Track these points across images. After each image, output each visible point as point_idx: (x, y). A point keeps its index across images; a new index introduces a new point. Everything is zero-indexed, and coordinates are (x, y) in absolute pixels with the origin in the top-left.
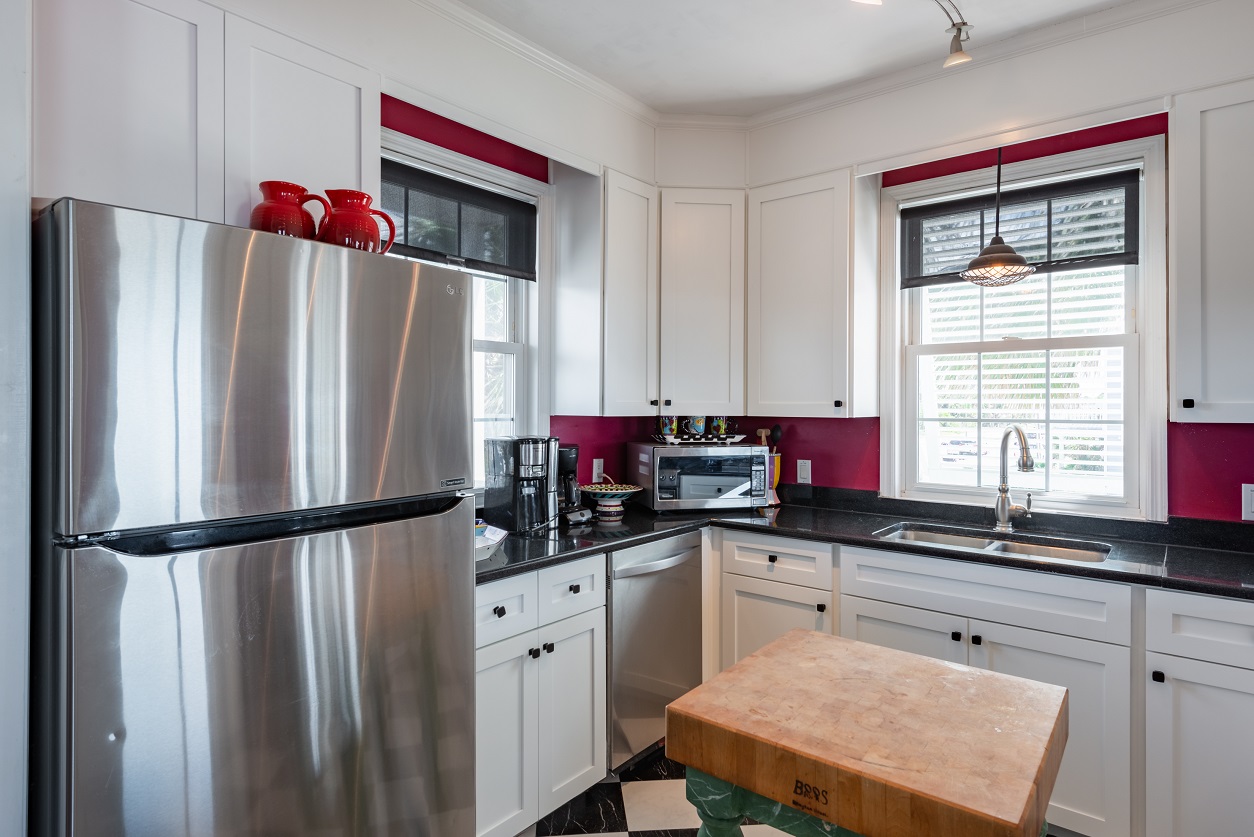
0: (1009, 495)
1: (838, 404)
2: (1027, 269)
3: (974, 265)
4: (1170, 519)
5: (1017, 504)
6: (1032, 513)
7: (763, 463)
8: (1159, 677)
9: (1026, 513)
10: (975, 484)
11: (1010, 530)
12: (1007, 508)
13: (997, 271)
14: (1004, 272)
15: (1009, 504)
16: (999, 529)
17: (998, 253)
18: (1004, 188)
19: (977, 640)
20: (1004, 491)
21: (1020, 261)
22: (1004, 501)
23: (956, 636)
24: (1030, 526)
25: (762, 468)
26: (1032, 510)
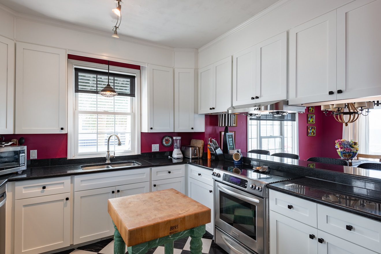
0: (110, 153)
1: (62, 129)
2: (116, 94)
3: (103, 91)
4: (141, 153)
5: (112, 154)
6: (115, 157)
7: (24, 153)
8: (155, 186)
9: (114, 157)
10: (96, 151)
11: (110, 162)
12: (109, 157)
13: (108, 93)
14: (110, 94)
15: (110, 156)
16: (107, 162)
17: (108, 88)
18: (110, 72)
19: (118, 191)
20: (108, 152)
21: (115, 92)
22: (109, 154)
23: (113, 192)
24: (115, 160)
25: (24, 154)
26: (115, 156)
